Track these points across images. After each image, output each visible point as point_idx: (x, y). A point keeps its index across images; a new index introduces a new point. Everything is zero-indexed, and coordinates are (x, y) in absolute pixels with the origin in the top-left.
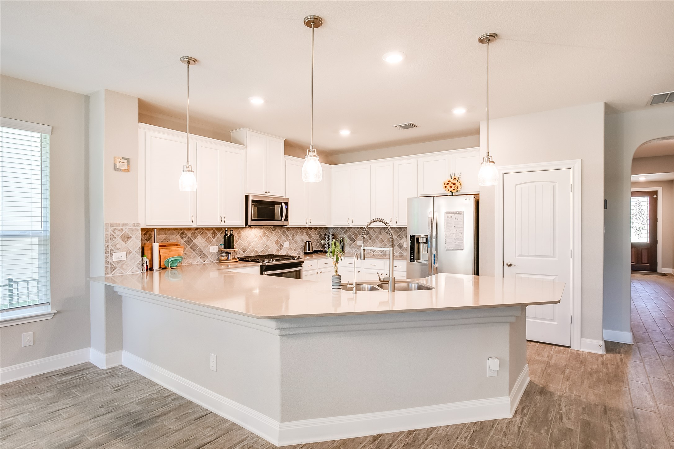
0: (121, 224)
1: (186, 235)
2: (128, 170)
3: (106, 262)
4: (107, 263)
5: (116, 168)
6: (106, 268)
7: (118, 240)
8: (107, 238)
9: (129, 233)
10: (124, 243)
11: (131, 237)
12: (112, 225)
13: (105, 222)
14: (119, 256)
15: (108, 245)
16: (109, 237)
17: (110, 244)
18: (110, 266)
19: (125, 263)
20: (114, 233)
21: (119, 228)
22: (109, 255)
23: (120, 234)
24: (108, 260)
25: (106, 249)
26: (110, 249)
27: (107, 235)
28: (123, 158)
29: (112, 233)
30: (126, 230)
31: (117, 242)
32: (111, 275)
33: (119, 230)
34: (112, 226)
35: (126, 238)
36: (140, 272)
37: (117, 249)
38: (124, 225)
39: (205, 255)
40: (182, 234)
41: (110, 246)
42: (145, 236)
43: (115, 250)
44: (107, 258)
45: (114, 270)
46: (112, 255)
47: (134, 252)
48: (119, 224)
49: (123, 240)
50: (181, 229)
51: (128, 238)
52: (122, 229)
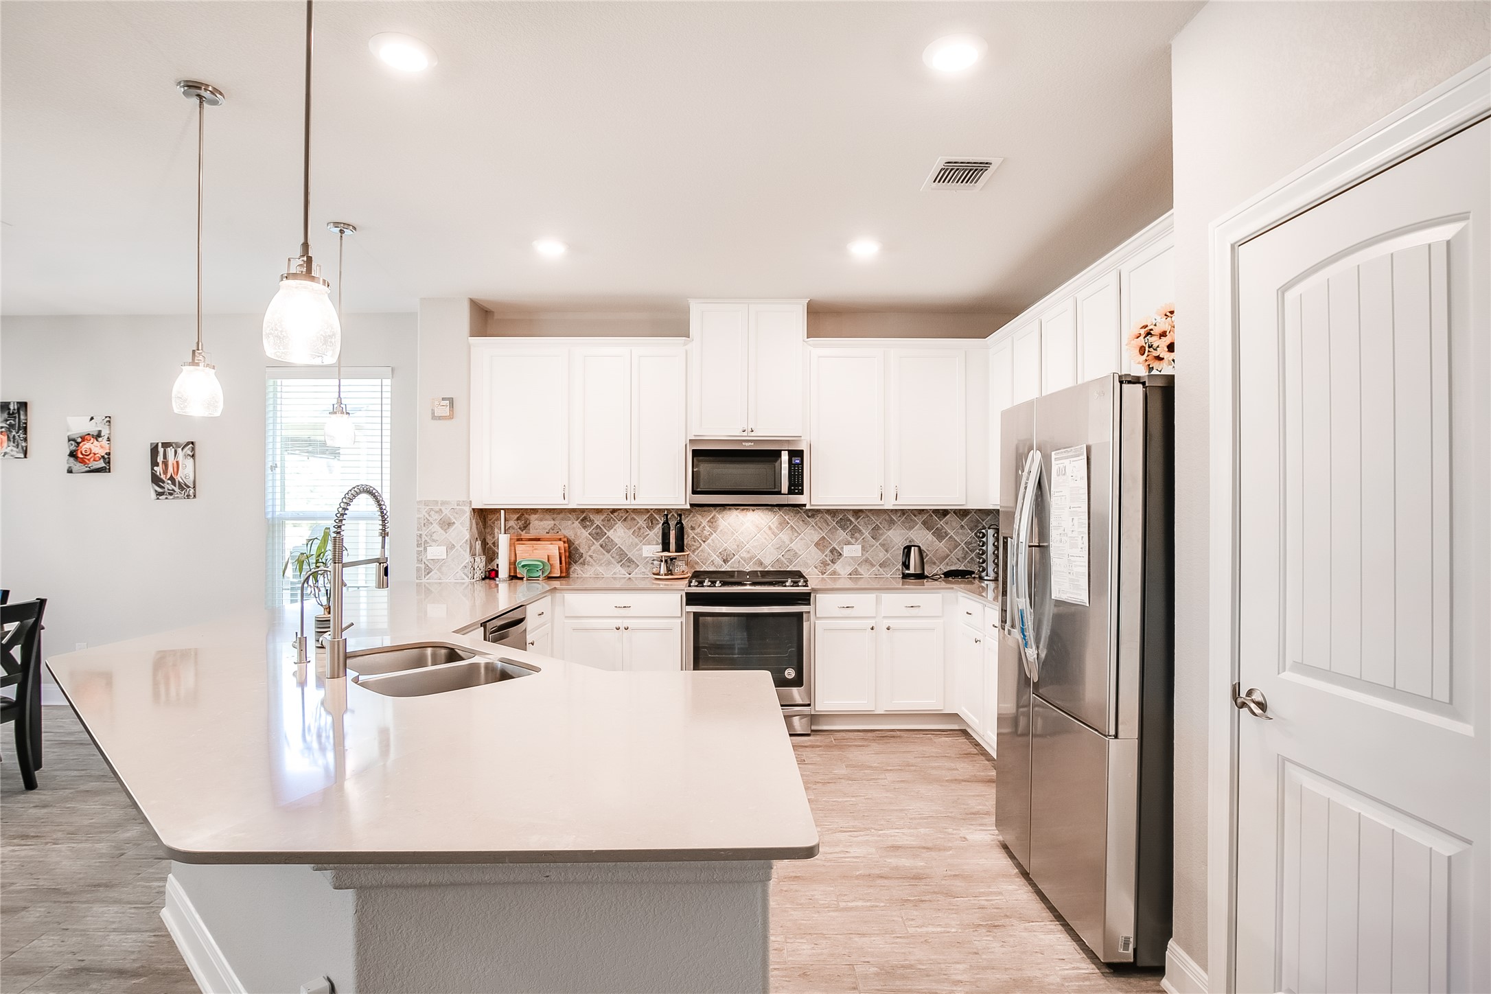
0: (440, 502)
1: (592, 522)
2: (451, 417)
3: (418, 560)
4: (420, 561)
5: (434, 417)
6: (418, 569)
7: (436, 527)
8: (419, 523)
9: (451, 517)
10: (443, 532)
11: (454, 523)
12: (426, 503)
13: (418, 499)
14: (436, 552)
15: (421, 534)
16: (423, 522)
17: (424, 533)
18: (423, 566)
19: (445, 563)
20: (429, 516)
21: (437, 508)
22: (422, 549)
23: (437, 517)
24: (420, 558)
25: (418, 541)
26: (423, 540)
27: (419, 518)
28: (443, 399)
29: (427, 516)
30: (446, 511)
31: (433, 531)
32: (424, 580)
33: (436, 512)
34: (427, 506)
35: (447, 524)
36: (467, 580)
37: (434, 541)
38: (443, 503)
39: (630, 560)
40: (584, 519)
41: (424, 536)
42: (519, 521)
43: (431, 543)
44: (419, 553)
45: (428, 573)
46: (425, 549)
47: (458, 547)
48: (437, 502)
49: (441, 527)
50: (583, 511)
51: (450, 524)
52: (440, 510)
